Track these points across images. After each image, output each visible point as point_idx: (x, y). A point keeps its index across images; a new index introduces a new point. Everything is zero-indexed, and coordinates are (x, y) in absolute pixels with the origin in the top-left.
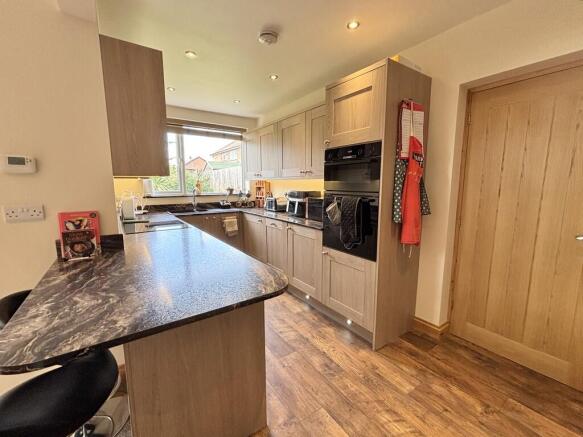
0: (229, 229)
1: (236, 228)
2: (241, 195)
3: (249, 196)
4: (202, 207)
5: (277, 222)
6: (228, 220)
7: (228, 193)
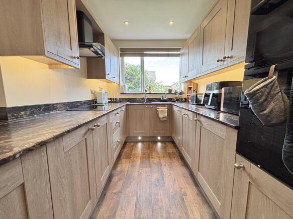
0: (161, 116)
1: (166, 115)
2: (176, 93)
3: (181, 94)
4: (150, 100)
5: (189, 113)
6: (160, 109)
7: (168, 92)
